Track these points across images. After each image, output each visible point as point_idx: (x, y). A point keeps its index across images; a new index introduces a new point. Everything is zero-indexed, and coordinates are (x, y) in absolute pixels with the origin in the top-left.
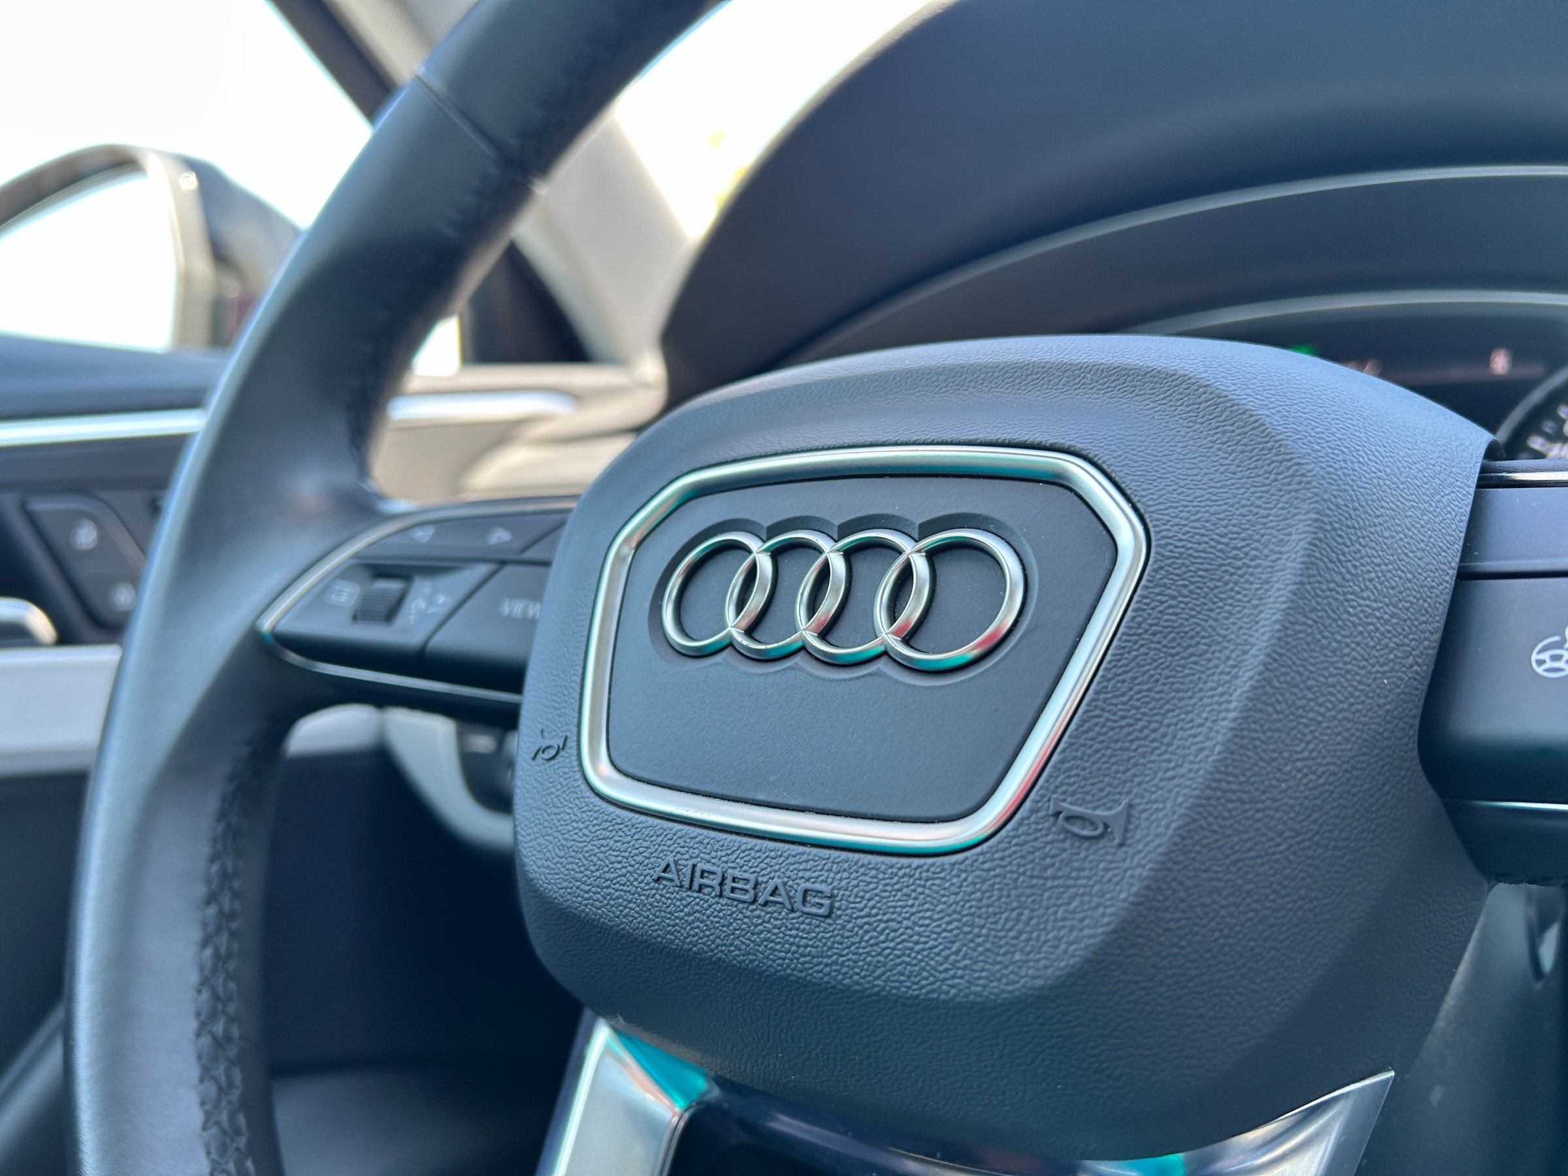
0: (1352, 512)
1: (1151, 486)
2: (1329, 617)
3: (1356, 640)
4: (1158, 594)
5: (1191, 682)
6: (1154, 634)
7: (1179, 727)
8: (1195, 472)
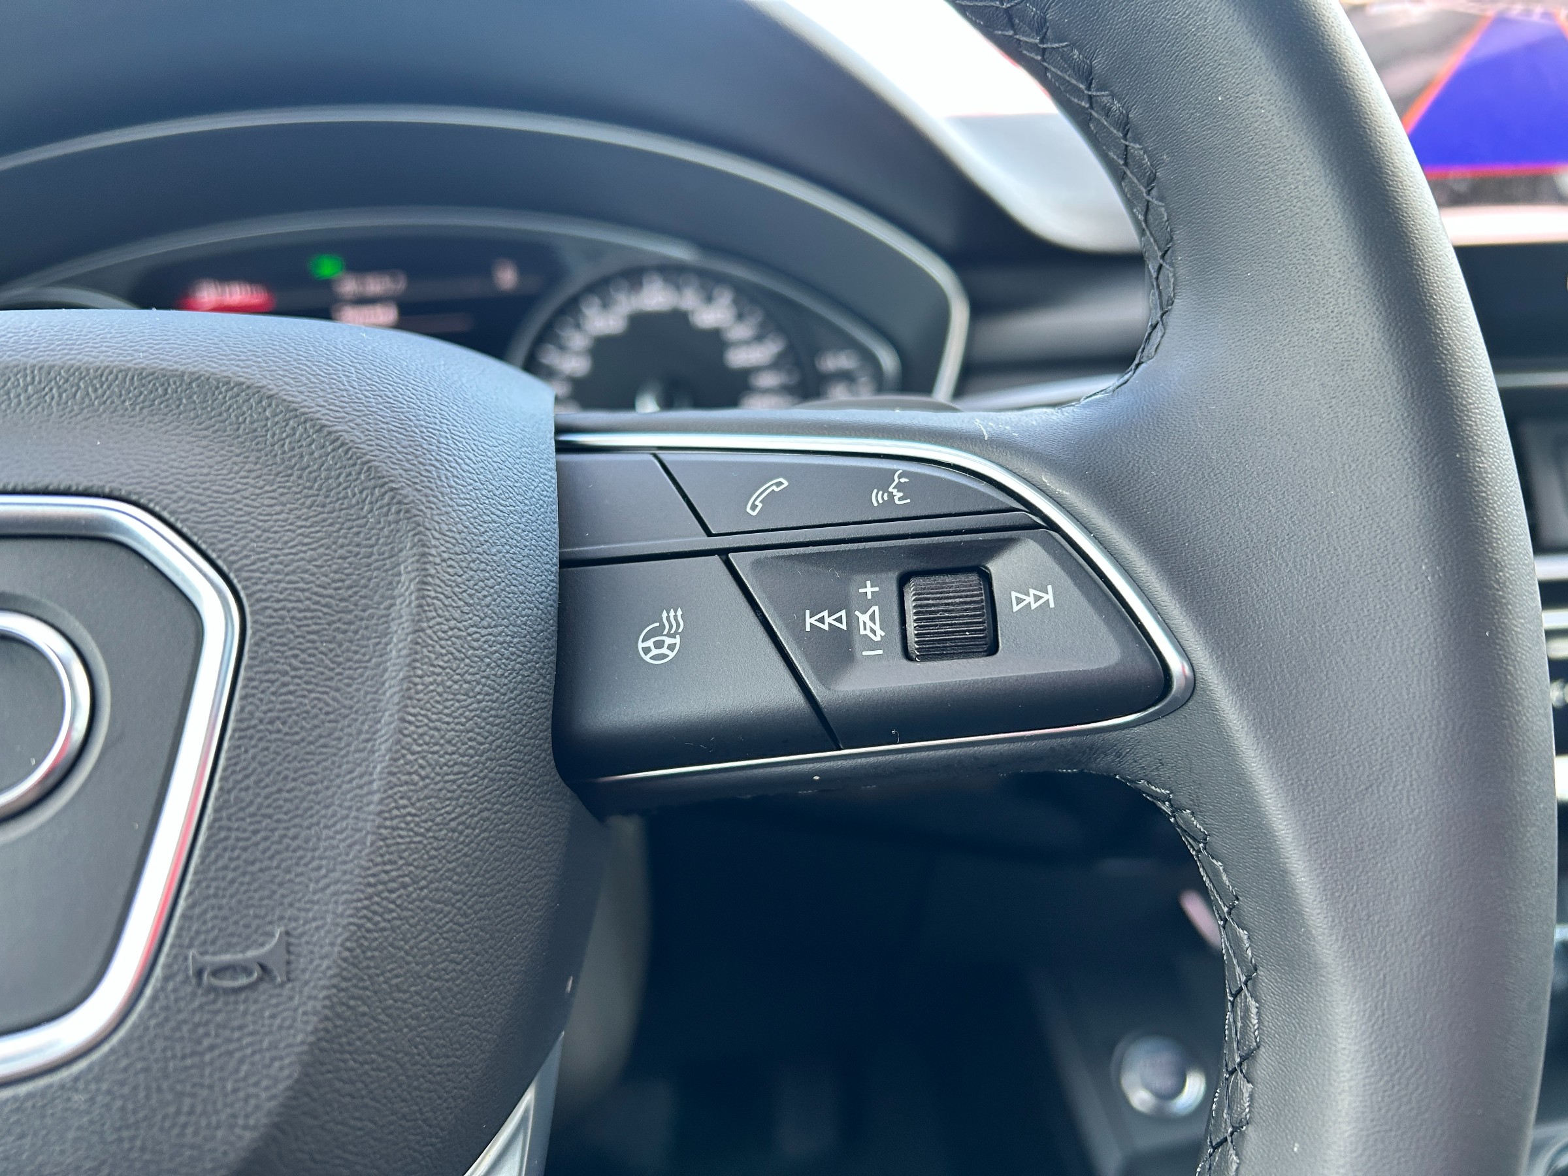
0: (458, 536)
1: (227, 536)
2: (456, 659)
3: (485, 674)
4: (266, 673)
5: (325, 769)
6: (271, 722)
7: (322, 825)
8: (278, 508)
